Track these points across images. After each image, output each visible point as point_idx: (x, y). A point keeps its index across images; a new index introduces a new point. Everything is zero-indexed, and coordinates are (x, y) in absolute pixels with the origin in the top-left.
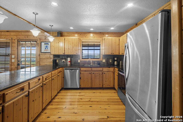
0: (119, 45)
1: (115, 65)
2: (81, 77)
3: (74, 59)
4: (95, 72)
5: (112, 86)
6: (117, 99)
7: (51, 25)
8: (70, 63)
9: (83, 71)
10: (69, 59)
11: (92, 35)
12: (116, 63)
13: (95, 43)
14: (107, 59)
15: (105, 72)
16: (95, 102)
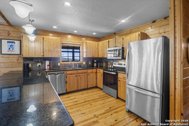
0: (98, 48)
1: (95, 67)
2: (67, 81)
3: (52, 62)
4: (81, 74)
5: (95, 85)
6: (105, 95)
7: (32, 20)
8: (48, 67)
9: (69, 74)
10: (47, 63)
11: (69, 36)
12: (95, 65)
13: (75, 46)
14: (87, 61)
15: (89, 74)
16: (91, 100)
